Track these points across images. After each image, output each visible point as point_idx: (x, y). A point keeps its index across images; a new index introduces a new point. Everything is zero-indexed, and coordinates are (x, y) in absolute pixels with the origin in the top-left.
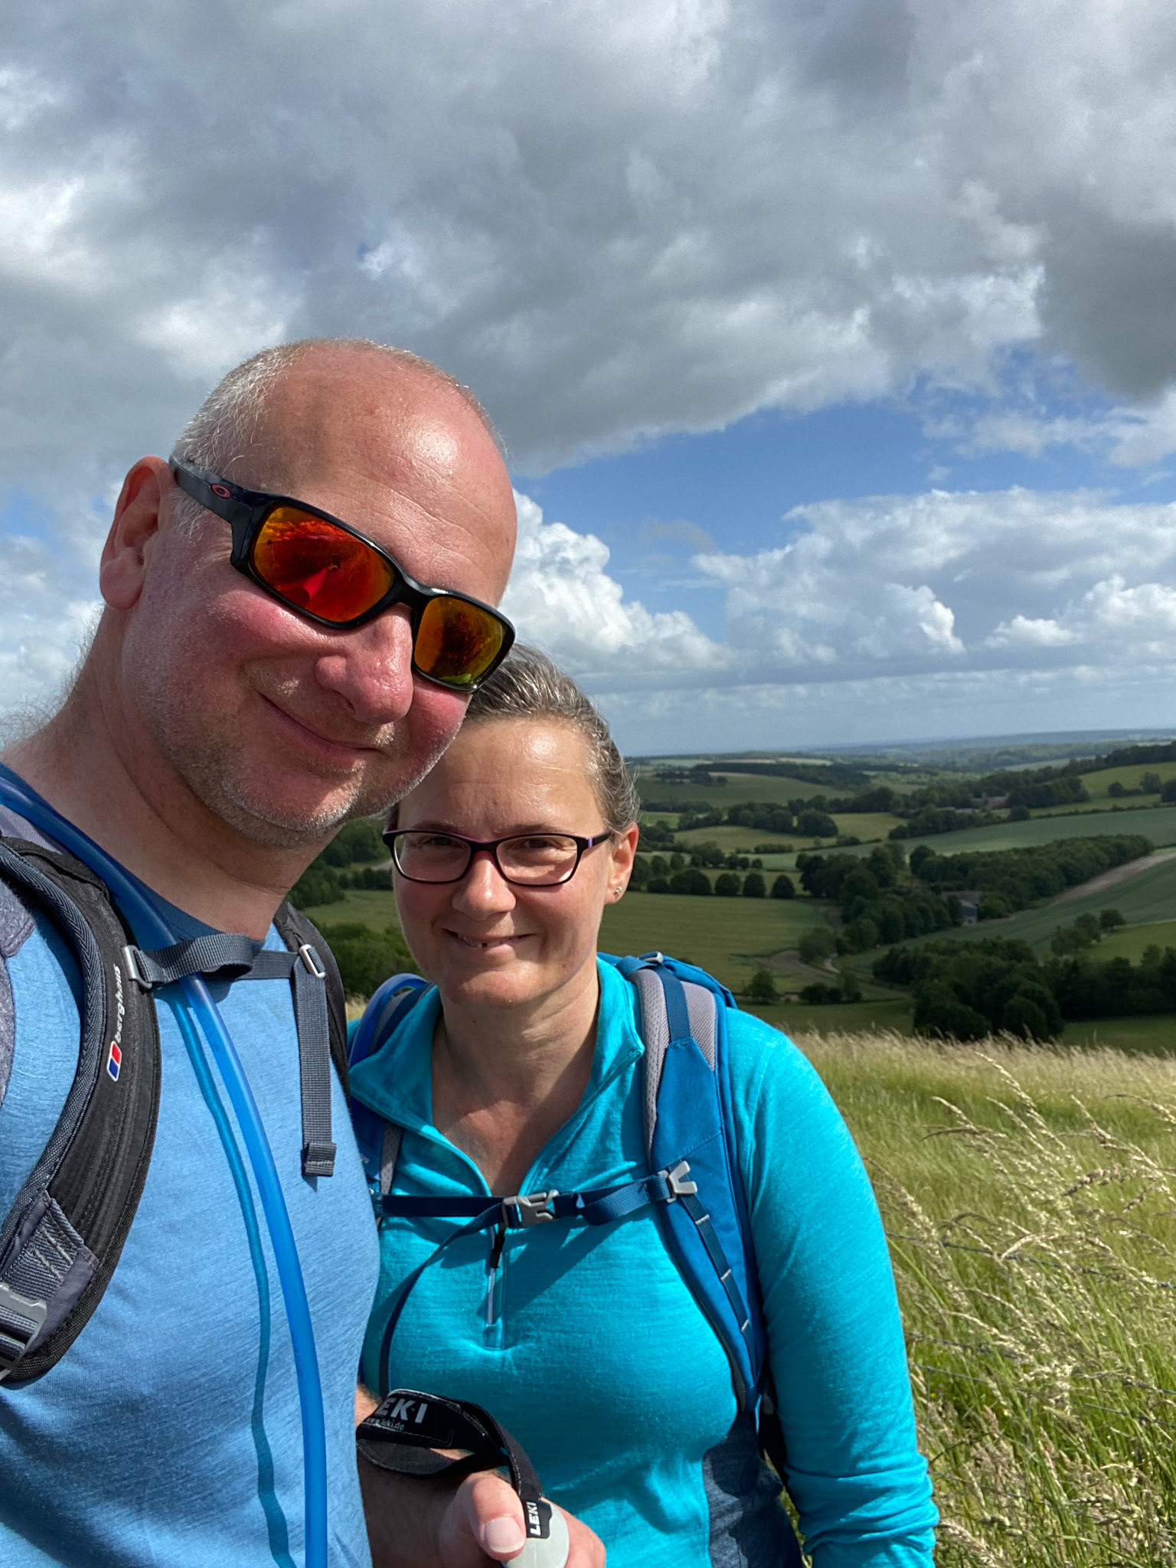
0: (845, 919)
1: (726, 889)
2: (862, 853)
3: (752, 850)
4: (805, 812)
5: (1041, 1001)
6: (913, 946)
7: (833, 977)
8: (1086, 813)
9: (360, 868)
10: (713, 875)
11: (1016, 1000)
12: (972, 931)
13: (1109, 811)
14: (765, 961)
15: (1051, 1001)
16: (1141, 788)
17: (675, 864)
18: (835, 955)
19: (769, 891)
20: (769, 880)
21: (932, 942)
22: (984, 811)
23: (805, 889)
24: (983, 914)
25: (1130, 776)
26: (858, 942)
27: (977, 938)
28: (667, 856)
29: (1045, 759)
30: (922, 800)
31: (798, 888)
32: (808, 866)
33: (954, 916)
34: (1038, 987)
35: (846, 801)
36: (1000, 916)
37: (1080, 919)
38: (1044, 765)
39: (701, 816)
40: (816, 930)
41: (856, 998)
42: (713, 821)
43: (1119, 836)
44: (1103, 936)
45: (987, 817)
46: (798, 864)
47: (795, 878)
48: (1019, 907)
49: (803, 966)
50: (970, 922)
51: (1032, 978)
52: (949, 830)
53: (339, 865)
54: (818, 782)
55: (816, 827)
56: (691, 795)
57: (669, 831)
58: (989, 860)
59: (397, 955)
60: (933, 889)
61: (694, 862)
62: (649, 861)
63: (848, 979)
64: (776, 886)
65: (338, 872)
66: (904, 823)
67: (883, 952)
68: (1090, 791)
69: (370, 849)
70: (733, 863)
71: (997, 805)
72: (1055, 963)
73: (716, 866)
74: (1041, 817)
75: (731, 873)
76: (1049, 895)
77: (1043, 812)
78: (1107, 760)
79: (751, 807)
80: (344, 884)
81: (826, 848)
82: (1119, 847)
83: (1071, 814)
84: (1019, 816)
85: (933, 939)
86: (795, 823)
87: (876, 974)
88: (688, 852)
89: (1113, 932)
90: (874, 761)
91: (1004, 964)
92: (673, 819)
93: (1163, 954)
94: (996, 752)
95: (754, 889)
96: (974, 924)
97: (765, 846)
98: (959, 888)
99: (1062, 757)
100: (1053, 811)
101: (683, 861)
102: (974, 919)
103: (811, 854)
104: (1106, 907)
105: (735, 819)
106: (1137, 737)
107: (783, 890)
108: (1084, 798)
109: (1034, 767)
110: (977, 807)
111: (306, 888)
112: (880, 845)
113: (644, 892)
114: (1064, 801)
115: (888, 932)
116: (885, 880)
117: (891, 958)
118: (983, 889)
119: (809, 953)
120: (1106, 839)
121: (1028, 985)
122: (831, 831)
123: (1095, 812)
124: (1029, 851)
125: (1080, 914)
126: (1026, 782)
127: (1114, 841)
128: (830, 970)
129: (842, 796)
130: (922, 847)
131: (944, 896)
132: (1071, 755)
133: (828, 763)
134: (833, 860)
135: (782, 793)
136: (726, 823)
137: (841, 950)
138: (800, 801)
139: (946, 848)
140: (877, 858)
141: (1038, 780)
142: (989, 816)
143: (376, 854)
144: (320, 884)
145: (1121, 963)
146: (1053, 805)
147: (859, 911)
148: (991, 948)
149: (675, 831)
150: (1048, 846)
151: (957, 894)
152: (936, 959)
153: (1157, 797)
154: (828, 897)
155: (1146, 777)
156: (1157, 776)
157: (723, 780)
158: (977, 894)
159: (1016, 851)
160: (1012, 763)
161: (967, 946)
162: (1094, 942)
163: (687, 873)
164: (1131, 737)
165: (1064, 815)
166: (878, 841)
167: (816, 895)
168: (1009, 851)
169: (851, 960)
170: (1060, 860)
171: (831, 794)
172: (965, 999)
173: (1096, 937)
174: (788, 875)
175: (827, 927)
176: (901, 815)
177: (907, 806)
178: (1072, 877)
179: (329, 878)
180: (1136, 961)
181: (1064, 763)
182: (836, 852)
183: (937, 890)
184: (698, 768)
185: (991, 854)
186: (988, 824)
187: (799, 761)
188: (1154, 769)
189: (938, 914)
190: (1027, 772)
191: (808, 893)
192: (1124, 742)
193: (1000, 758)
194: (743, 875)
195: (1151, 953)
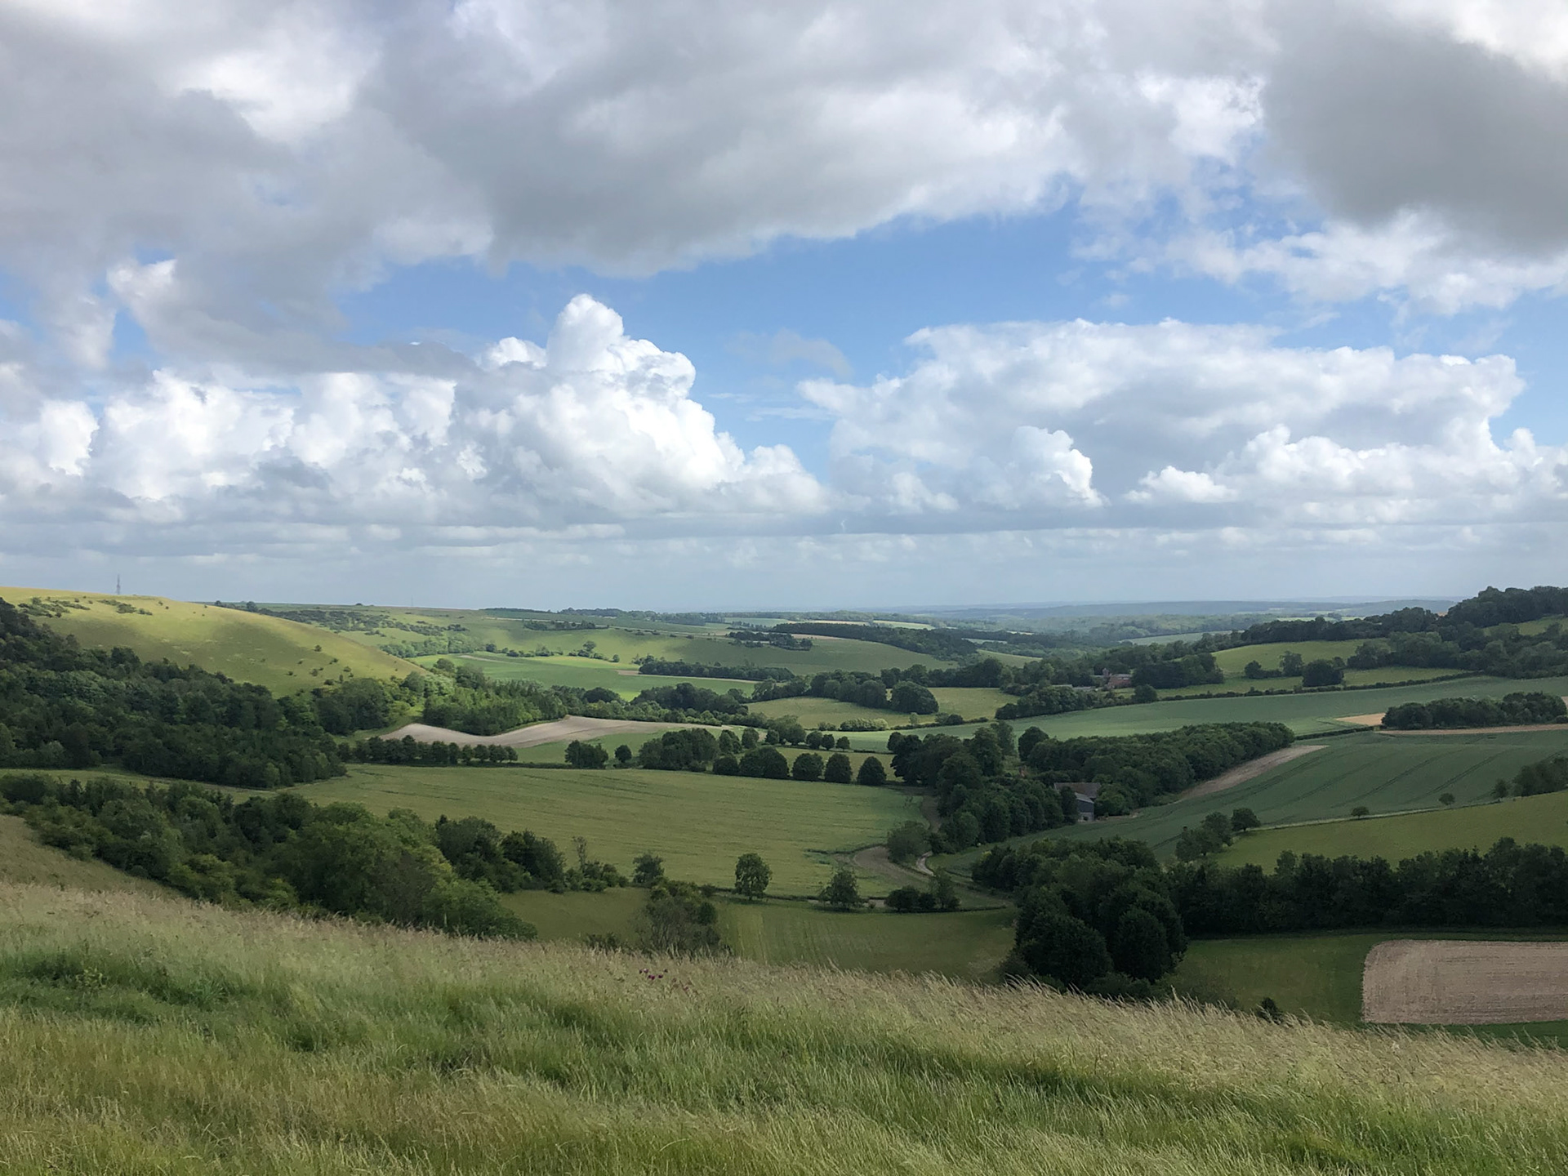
0: (943, 812)
1: (806, 772)
2: (965, 734)
3: (839, 727)
4: (901, 684)
5: (1162, 916)
6: (1020, 845)
7: (927, 880)
8: (1218, 696)
9: (366, 736)
10: (790, 754)
11: (1134, 912)
12: (1088, 830)
13: (1245, 695)
14: (847, 859)
15: (1173, 915)
16: (1281, 669)
17: (748, 740)
18: (930, 854)
19: (855, 776)
20: (856, 762)
21: (1041, 841)
22: (1105, 690)
23: (897, 775)
24: (1101, 810)
25: (1270, 655)
26: (957, 839)
27: (1091, 838)
28: (739, 731)
29: (1176, 633)
30: (1034, 675)
31: (890, 773)
32: (900, 747)
33: (1068, 811)
34: (1159, 899)
35: (949, 672)
36: (1120, 814)
37: (1209, 819)
38: (1174, 639)
39: (780, 685)
40: (908, 823)
41: (951, 907)
42: (795, 691)
43: (1256, 724)
44: (1234, 839)
45: (1107, 696)
46: (890, 745)
47: (886, 761)
48: (1142, 803)
49: (893, 866)
50: (1086, 819)
51: (1152, 886)
52: (1065, 710)
53: (341, 733)
54: (917, 650)
55: (912, 702)
56: (770, 659)
57: (743, 701)
58: (1110, 746)
59: (401, 844)
60: (1043, 779)
61: (769, 739)
62: (717, 736)
63: (943, 882)
64: (863, 770)
65: (338, 741)
66: (1014, 700)
67: (985, 852)
68: (1225, 671)
69: (380, 714)
70: (815, 742)
71: (1120, 683)
72: (1180, 869)
73: (795, 744)
74: (1168, 699)
75: (812, 753)
76: (1176, 790)
77: (1173, 693)
78: (1243, 636)
79: (838, 676)
80: (345, 755)
81: (922, 727)
82: (1254, 736)
83: (1202, 696)
84: (1145, 698)
85: (1041, 838)
86: (889, 696)
87: (975, 877)
88: (764, 727)
89: (1246, 834)
90: (980, 627)
91: (1122, 870)
92: (748, 688)
93: (1298, 863)
94: (1122, 622)
95: (838, 773)
96: (1090, 821)
97: (852, 722)
98: (1075, 780)
99: (1195, 631)
100: (1184, 692)
101: (757, 737)
102: (1089, 815)
103: (904, 733)
104: (1241, 806)
105: (819, 689)
106: (1278, 611)
107: (871, 775)
108: (1218, 679)
109: (1163, 641)
110: (1098, 686)
111: (295, 758)
112: (986, 725)
113: (710, 773)
114: (1195, 682)
115: (991, 828)
116: (990, 768)
117: (995, 858)
118: (1102, 781)
119: (899, 850)
120: (1241, 727)
121: (1146, 895)
122: (930, 708)
123: (1231, 695)
124: (1154, 738)
125: (1211, 813)
126: (1154, 658)
127: (1249, 729)
128: (923, 872)
129: (944, 666)
130: (1033, 730)
131: (1057, 788)
132: (1204, 628)
133: (930, 628)
134: (932, 741)
135: (877, 660)
136: (808, 694)
137: (937, 848)
138: (896, 671)
139: (1061, 730)
140: (981, 740)
141: (1166, 656)
142: (1110, 696)
143: (386, 719)
144: (313, 755)
145: (1252, 872)
146: (1182, 686)
147: (959, 803)
148: (1108, 850)
149: (750, 701)
150: (1175, 733)
151: (1071, 785)
152: (1045, 862)
153: (1299, 680)
154: (923, 785)
155: (1287, 658)
156: (1299, 655)
157: (807, 644)
158: (1095, 787)
159: (1140, 738)
160: (1139, 636)
161: (1081, 848)
162: (1225, 845)
163: (761, 752)
164: (1271, 610)
165: (1196, 697)
166: (984, 720)
167: (910, 782)
168: (1131, 737)
169: (946, 860)
170: (1191, 749)
171: (932, 664)
172: (1075, 911)
173: (1227, 840)
174: (879, 757)
175: (920, 820)
176: (1011, 692)
177: (1018, 680)
178: (1204, 770)
179: (327, 747)
180: (1269, 870)
181: (1197, 637)
182: (935, 732)
183: (1048, 781)
184: (780, 628)
185: (1113, 740)
186: (1109, 705)
187: (895, 625)
188: (1294, 648)
189: (1049, 809)
190: (1154, 647)
191: (900, 779)
192: (1265, 617)
193: (1125, 628)
194: (826, 756)
195: (1286, 860)
